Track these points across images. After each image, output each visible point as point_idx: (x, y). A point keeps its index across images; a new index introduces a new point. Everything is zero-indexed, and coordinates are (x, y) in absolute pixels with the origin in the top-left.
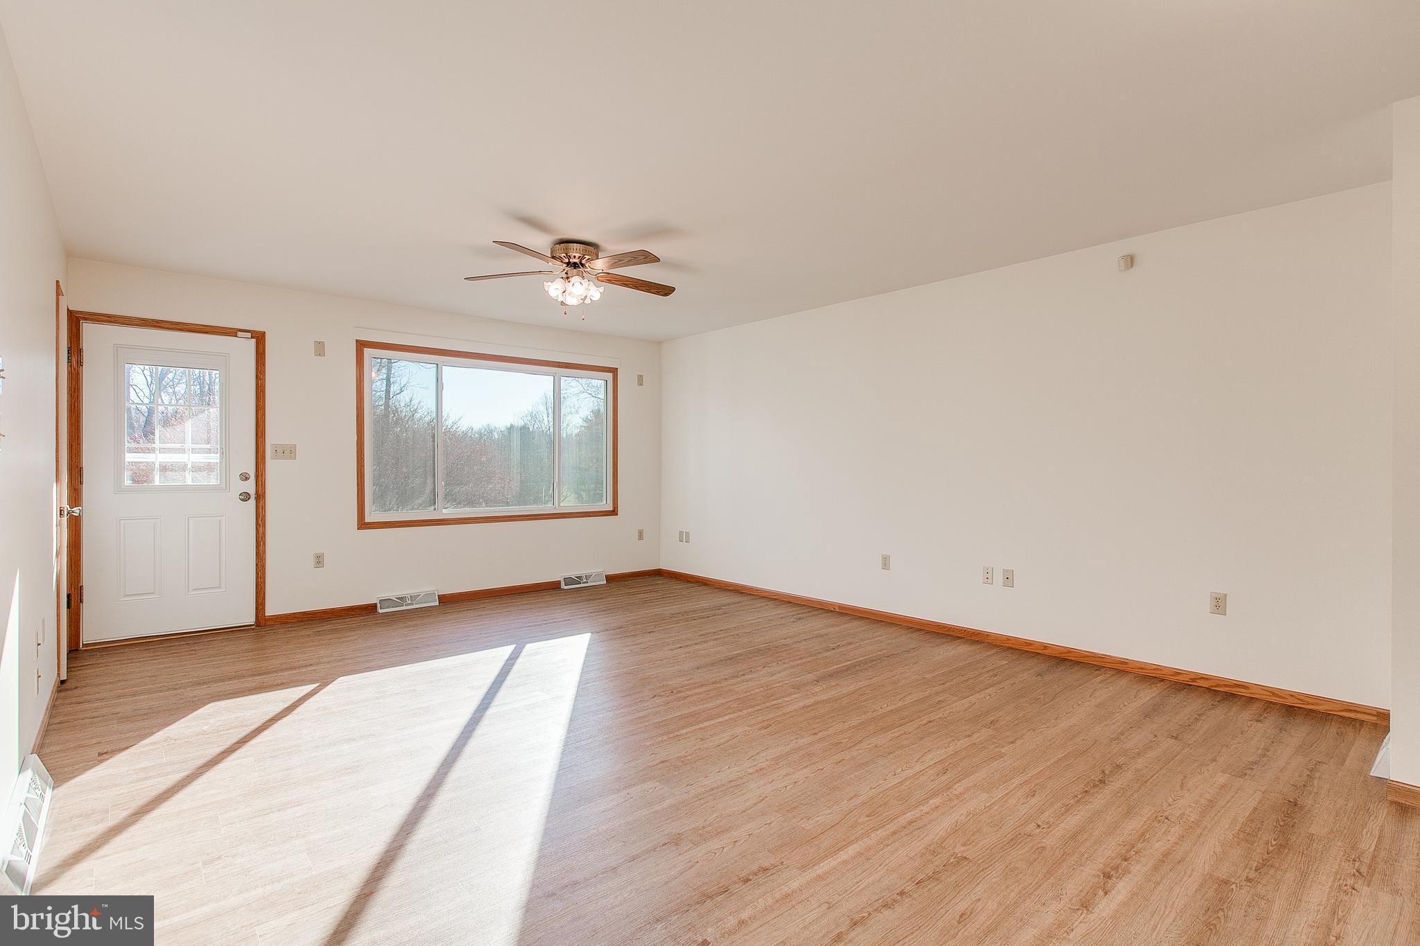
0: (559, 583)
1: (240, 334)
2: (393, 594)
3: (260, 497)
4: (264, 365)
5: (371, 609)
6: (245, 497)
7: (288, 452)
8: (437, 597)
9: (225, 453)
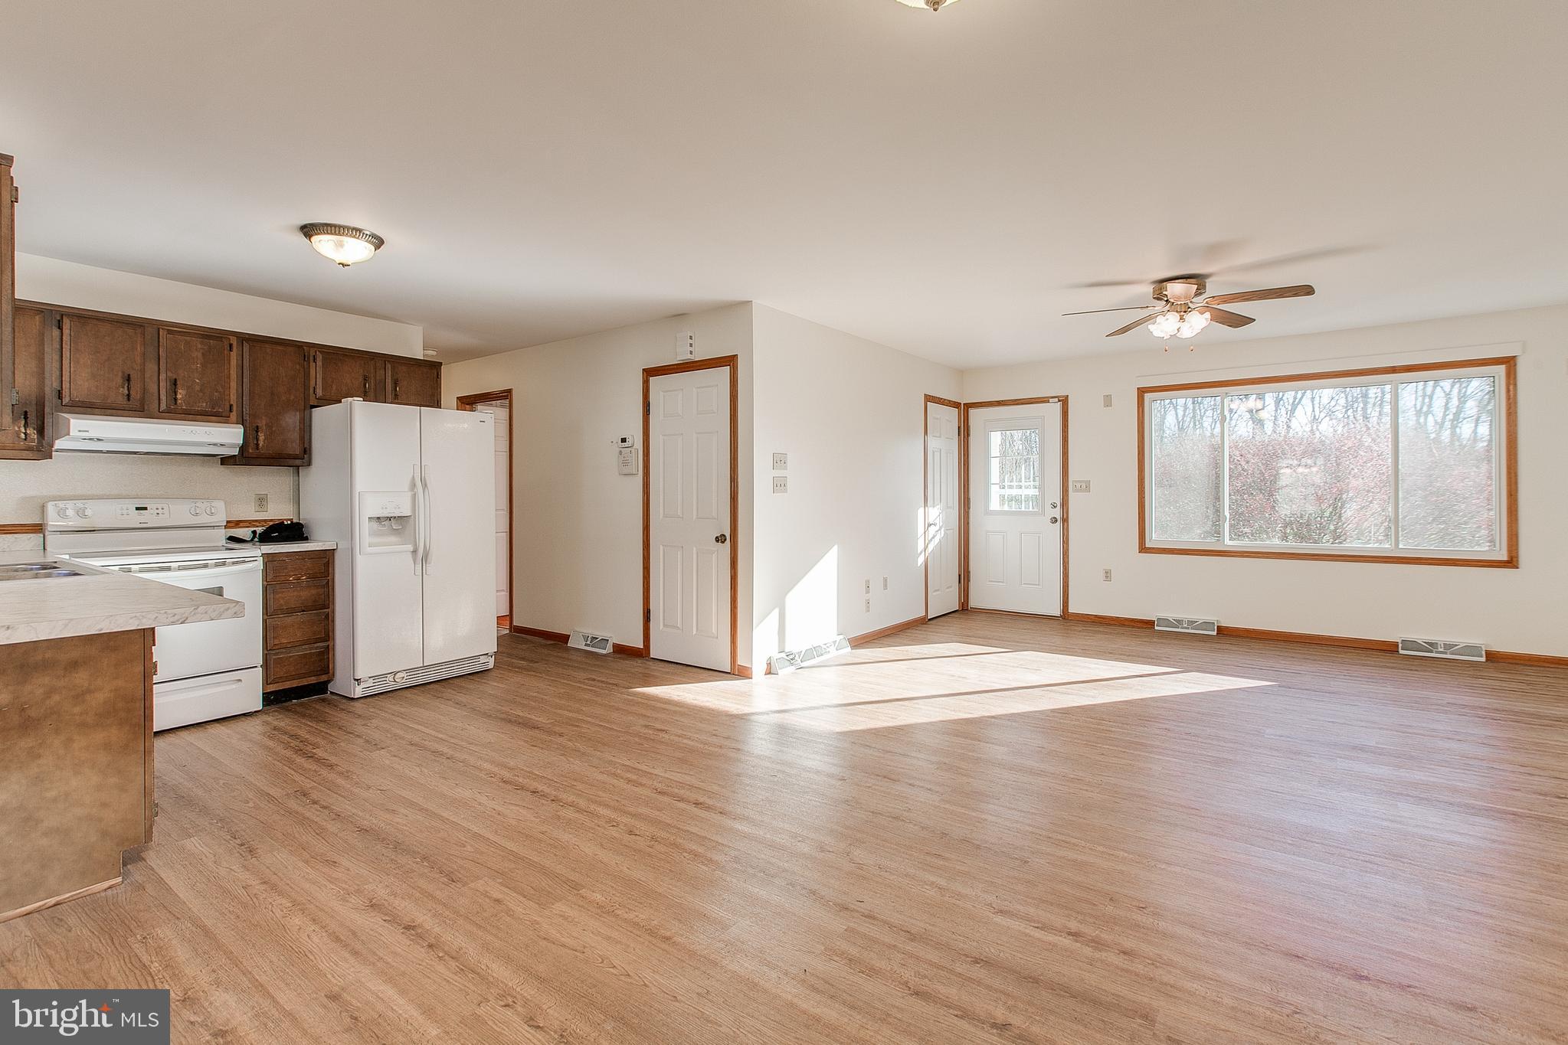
0: (1396, 645)
1: (1051, 400)
2: (1171, 615)
3: (1065, 520)
4: (1067, 421)
5: (1150, 624)
6: (1054, 520)
7: (1086, 487)
8: (1216, 627)
9: (1041, 488)
